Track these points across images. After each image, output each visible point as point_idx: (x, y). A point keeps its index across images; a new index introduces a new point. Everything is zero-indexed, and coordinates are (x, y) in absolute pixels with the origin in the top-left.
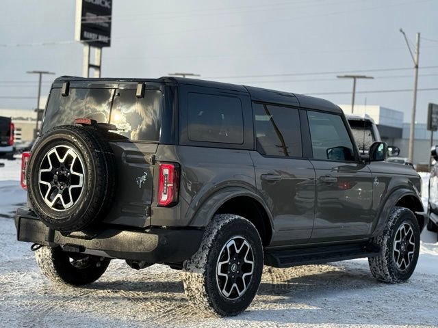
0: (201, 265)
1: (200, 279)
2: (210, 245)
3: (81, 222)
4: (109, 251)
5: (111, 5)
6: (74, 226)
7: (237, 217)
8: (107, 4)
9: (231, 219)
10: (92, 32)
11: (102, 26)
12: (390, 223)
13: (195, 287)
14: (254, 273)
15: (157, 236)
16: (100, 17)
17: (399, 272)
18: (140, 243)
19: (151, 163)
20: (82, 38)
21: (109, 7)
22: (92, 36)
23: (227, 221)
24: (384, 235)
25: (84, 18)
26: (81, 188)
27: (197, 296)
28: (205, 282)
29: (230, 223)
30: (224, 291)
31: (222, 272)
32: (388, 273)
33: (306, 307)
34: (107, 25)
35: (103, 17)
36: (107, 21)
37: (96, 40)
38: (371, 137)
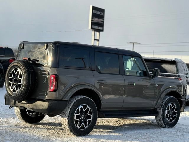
0: (67, 115)
1: (66, 121)
2: (71, 107)
3: (21, 97)
4: (33, 109)
5: (104, 14)
6: (19, 99)
7: (84, 97)
8: (102, 14)
9: (81, 97)
10: (96, 25)
11: (100, 23)
12: (164, 103)
13: (65, 124)
14: (92, 119)
15: (48, 103)
16: (99, 19)
17: (168, 123)
18: (43, 106)
19: (48, 75)
20: (92, 28)
21: (103, 15)
22: (96, 27)
23: (79, 98)
24: (161, 107)
25: (92, 20)
26: (21, 84)
27: (66, 127)
28: (68, 122)
29: (81, 99)
30: (77, 126)
31: (76, 118)
32: (163, 123)
33: (118, 134)
34: (102, 23)
35: (101, 19)
36: (102, 21)
37: (98, 29)
38: (176, 68)
